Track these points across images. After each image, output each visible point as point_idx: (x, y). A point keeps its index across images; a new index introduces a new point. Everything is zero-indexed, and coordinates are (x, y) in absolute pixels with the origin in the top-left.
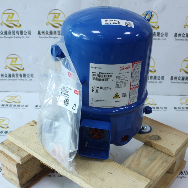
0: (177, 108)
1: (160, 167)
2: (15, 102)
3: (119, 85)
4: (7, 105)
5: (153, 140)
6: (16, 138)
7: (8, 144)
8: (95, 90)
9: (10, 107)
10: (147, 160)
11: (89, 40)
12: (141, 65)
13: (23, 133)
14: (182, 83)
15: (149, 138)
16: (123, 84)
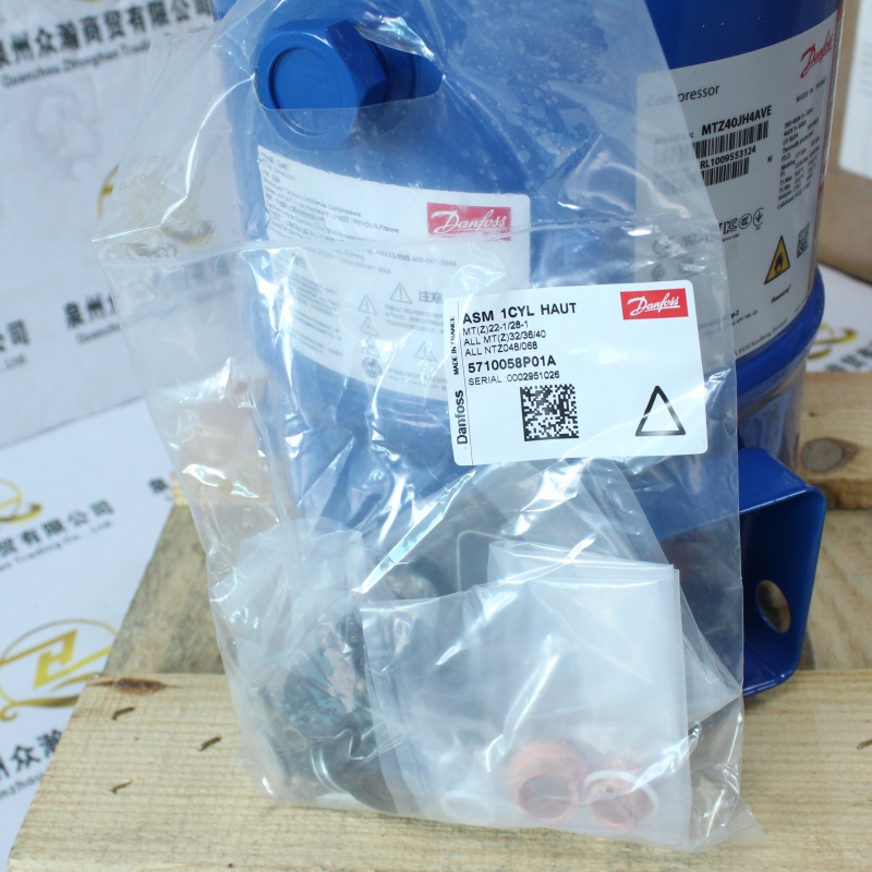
3: (792, 183)
13: (114, 790)
16: (806, 169)
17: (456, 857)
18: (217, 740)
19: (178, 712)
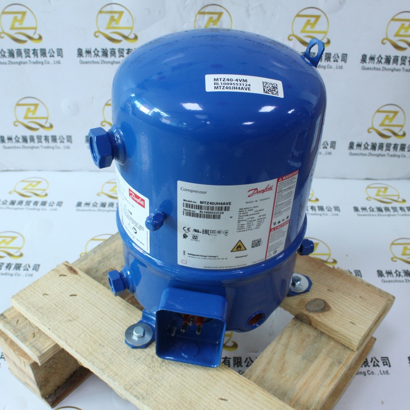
0: (359, 208)
1: (326, 375)
2: (36, 195)
3: (245, 226)
4: (21, 203)
5: (313, 311)
6: (29, 308)
7: (14, 318)
8: (190, 235)
9: (27, 206)
10: (299, 357)
11: (174, 124)
12: (296, 180)
13: (44, 295)
14: (371, 154)
15: (306, 306)
16: (255, 223)
17: (95, 359)
18: (75, 295)
19: (74, 282)
